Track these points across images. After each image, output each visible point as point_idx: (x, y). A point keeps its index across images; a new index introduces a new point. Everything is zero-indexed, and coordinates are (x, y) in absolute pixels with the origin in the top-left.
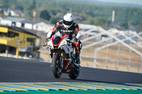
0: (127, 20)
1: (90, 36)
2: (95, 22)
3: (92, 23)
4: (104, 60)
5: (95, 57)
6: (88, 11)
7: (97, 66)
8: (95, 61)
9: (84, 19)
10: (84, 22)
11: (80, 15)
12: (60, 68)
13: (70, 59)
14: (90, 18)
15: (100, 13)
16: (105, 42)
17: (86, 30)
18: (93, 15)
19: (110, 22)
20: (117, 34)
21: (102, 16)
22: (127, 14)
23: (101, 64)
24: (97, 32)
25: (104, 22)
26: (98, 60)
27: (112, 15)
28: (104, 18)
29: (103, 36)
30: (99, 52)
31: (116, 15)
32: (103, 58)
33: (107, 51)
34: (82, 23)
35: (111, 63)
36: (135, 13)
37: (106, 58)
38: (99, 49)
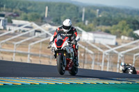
0: (60, 16)
1: (24, 31)
2: (29, 18)
3: (26, 19)
4: (38, 55)
5: (29, 52)
6: (21, 7)
7: (31, 60)
8: (29, 56)
9: (18, 15)
10: (18, 18)
11: (14, 11)
12: (64, 66)
13: (71, 58)
14: (24, 14)
15: (34, 9)
16: (38, 37)
17: (20, 26)
18: (27, 11)
19: (43, 18)
20: (50, 29)
21: (36, 11)
22: (60, 9)
23: (35, 59)
24: (31, 28)
25: (38, 17)
26: (31, 55)
27: (45, 11)
28: (38, 13)
29: (36, 31)
30: (32, 48)
31: (49, 10)
32: (37, 53)
33: (40, 47)
34: (16, 19)
35: (44, 57)
36: (68, 9)
37: (40, 53)
38: (32, 44)
